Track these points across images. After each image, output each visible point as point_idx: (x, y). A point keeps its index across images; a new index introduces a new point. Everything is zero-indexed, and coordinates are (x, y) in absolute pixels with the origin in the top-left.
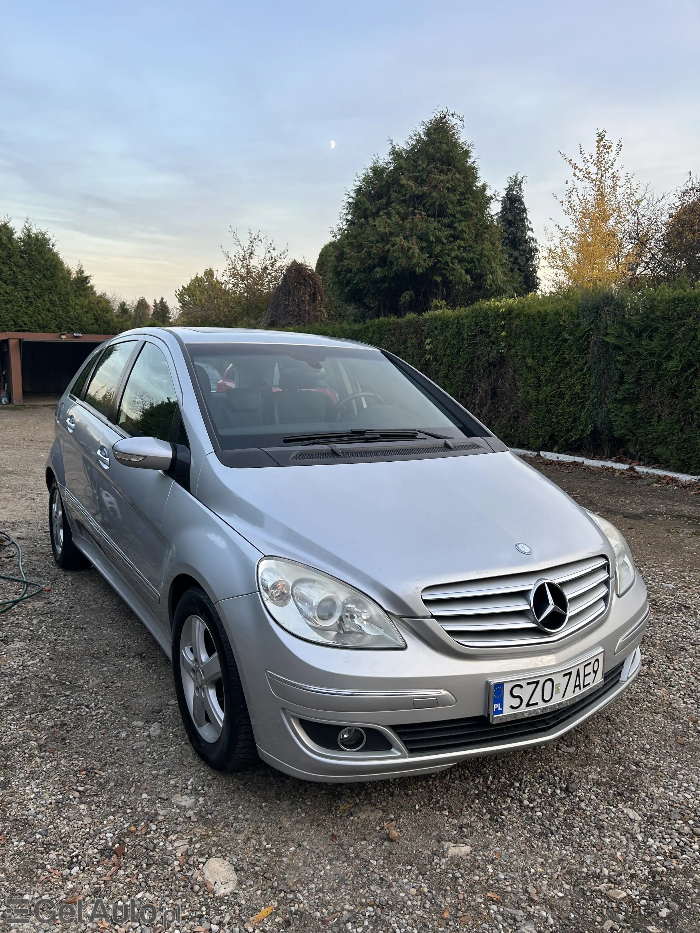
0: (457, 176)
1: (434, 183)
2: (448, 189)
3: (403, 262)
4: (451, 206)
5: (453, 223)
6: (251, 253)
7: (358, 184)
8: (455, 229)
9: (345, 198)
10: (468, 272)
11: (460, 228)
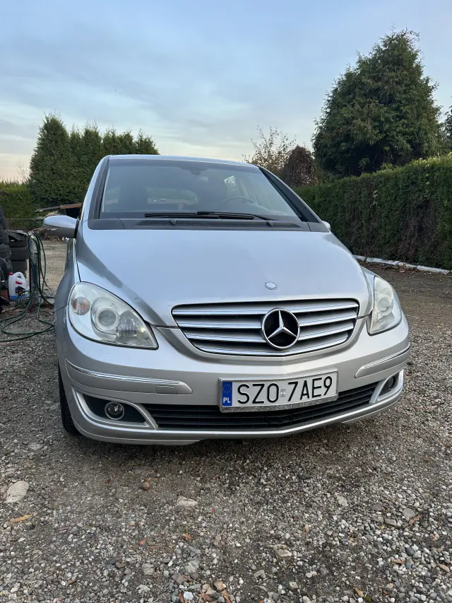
0: (405, 72)
1: (386, 78)
2: (397, 83)
3: (360, 137)
4: (398, 95)
5: (399, 107)
6: (271, 143)
7: (335, 86)
8: (401, 111)
9: (326, 98)
10: (409, 142)
11: (404, 111)
